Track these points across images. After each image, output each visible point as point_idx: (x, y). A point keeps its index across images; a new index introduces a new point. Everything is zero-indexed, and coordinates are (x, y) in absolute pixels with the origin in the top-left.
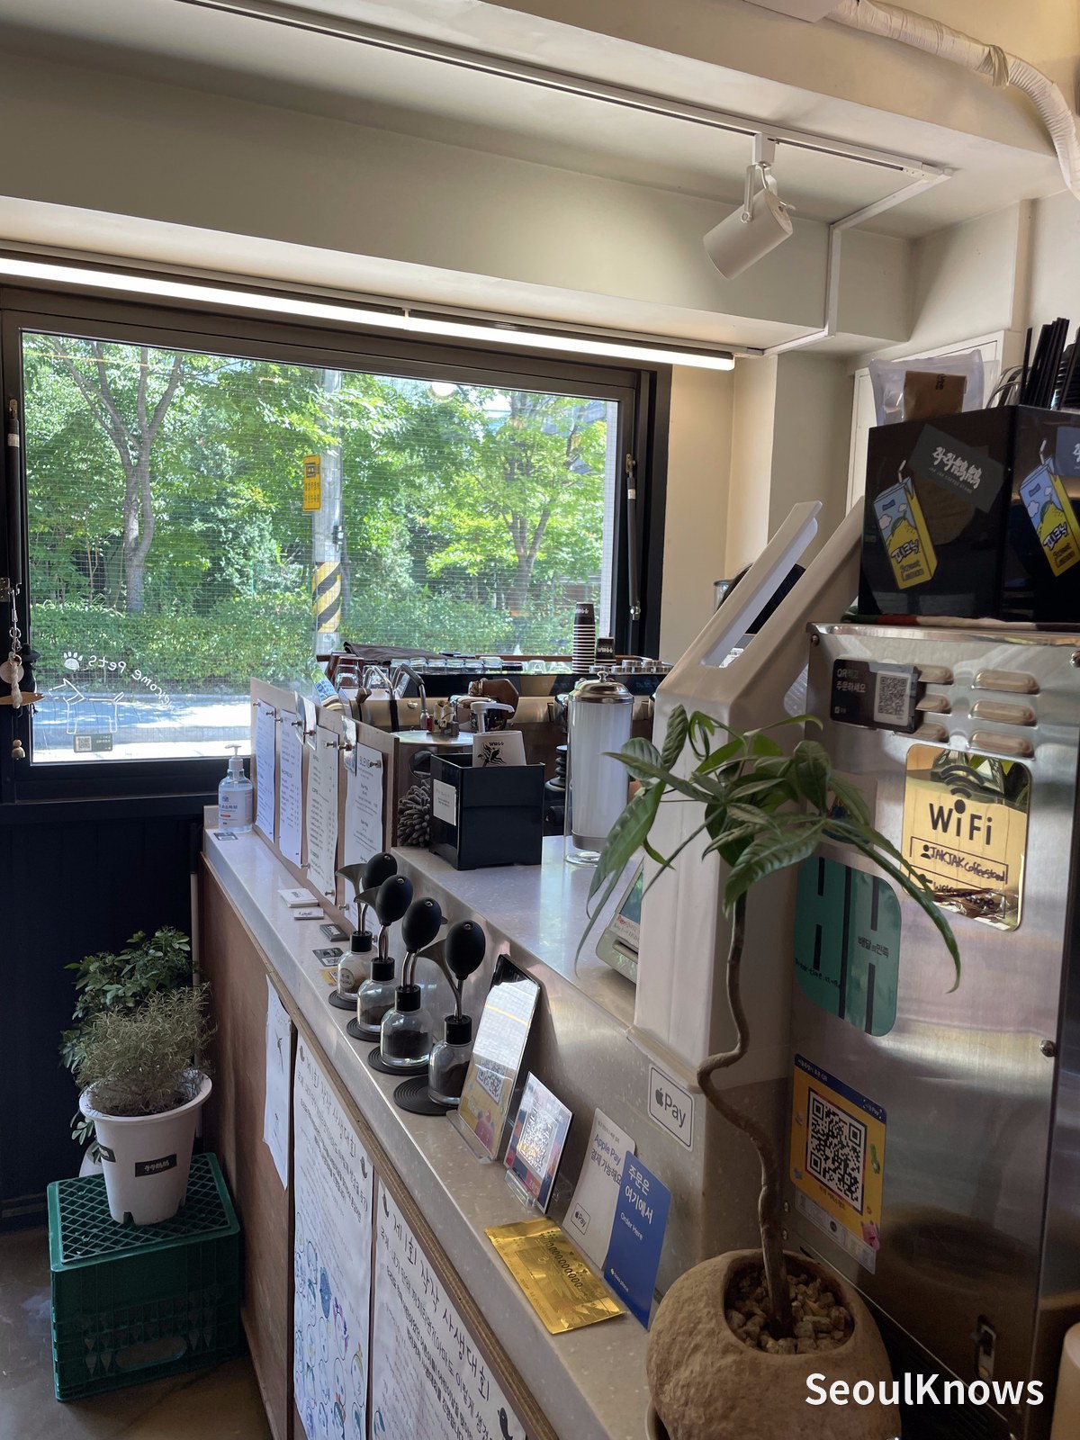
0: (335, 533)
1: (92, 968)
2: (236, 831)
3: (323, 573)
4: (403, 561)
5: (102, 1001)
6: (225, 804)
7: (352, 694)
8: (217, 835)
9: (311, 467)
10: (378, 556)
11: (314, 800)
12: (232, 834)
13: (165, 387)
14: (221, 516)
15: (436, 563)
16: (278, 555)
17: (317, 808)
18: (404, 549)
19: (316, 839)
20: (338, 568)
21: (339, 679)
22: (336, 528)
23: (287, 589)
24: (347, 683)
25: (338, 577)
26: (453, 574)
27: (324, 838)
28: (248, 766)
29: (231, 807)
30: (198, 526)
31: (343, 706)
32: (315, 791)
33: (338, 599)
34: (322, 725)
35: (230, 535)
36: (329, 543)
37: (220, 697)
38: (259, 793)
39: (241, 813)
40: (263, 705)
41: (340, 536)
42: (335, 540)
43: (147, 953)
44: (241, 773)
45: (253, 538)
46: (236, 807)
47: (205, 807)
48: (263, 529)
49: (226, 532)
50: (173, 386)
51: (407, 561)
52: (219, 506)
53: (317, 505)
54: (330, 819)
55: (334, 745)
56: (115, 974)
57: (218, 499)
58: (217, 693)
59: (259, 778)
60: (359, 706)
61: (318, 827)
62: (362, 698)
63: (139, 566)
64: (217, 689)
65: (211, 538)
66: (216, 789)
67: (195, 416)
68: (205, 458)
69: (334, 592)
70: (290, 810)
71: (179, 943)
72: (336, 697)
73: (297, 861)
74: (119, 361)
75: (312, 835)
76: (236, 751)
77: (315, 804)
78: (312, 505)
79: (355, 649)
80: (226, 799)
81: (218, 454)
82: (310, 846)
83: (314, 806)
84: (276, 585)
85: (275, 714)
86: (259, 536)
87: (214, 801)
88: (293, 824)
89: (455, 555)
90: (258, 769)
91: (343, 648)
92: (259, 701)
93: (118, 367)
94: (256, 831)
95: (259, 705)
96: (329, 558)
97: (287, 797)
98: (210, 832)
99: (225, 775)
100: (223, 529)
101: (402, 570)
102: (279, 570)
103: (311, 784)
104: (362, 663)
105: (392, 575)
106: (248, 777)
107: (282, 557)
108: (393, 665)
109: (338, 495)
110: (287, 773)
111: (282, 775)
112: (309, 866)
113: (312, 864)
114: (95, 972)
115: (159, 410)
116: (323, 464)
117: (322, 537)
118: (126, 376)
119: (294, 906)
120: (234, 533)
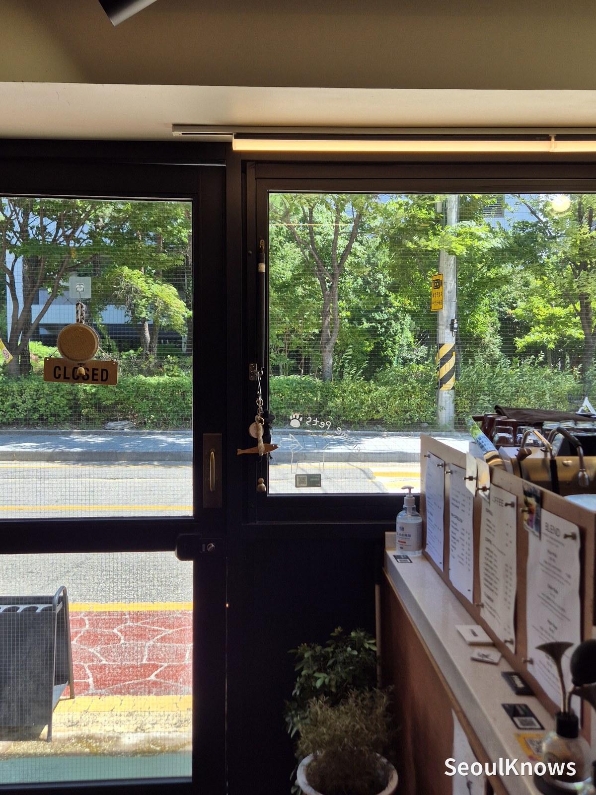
0: (452, 324)
1: (306, 655)
2: (410, 554)
3: (444, 351)
4: (495, 340)
5: (313, 684)
6: (401, 532)
7: (512, 452)
8: (396, 557)
9: (437, 283)
10: (479, 338)
11: (487, 549)
12: (407, 557)
13: (347, 242)
14: (378, 318)
15: (520, 343)
16: (412, 340)
17: (491, 556)
18: (497, 333)
19: (491, 584)
20: (454, 347)
21: (496, 438)
22: (453, 320)
23: (418, 362)
24: (503, 442)
25: (454, 353)
26: (534, 349)
27: (501, 586)
28: (419, 502)
29: (406, 535)
30: (366, 325)
31: (503, 462)
32: (488, 540)
33: (454, 367)
34: (496, 484)
35: (383, 330)
36: (448, 331)
37: (377, 432)
38: (428, 526)
39: (413, 540)
40: (432, 457)
41: (456, 326)
42: (452, 329)
43: (346, 651)
44: (413, 508)
45: (397, 330)
46: (410, 536)
47: (387, 533)
48: (403, 324)
49: (381, 328)
50: (351, 242)
51: (498, 340)
52: (377, 312)
53: (440, 307)
54: (507, 571)
55: (512, 505)
56: (322, 663)
57: (376, 308)
58: (375, 430)
59: (428, 514)
60: (519, 464)
61: (493, 574)
62: (522, 456)
63: (330, 351)
64: (375, 428)
65: (373, 332)
66: (395, 519)
67: (363, 258)
68: (369, 283)
69: (451, 363)
70: (462, 548)
71: (369, 644)
72: (497, 453)
73: (469, 596)
74: (321, 230)
75: (486, 580)
76: (410, 490)
77: (488, 552)
78: (437, 307)
79: (506, 412)
80: (402, 529)
81: (376, 280)
82: (483, 589)
83: (487, 554)
84: (411, 360)
85: (444, 465)
86: (401, 329)
87: (393, 529)
88: (464, 562)
89: (534, 336)
90: (428, 507)
91: (495, 411)
92: (429, 453)
93: (320, 234)
94: (426, 557)
95: (429, 456)
96: (448, 340)
97: (457, 537)
98: (390, 553)
99: (401, 509)
100: (380, 326)
101: (495, 346)
102: (413, 350)
103: (484, 534)
104: (515, 425)
105: (487, 350)
106: (418, 511)
107: (414, 342)
108: (545, 427)
109: (454, 299)
110: (456, 517)
111: (452, 518)
112: (482, 606)
113: (485, 604)
114: (308, 658)
115: (343, 257)
116: (445, 280)
117: (444, 327)
118: (324, 238)
119: (473, 644)
120: (386, 328)
